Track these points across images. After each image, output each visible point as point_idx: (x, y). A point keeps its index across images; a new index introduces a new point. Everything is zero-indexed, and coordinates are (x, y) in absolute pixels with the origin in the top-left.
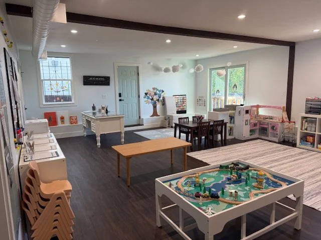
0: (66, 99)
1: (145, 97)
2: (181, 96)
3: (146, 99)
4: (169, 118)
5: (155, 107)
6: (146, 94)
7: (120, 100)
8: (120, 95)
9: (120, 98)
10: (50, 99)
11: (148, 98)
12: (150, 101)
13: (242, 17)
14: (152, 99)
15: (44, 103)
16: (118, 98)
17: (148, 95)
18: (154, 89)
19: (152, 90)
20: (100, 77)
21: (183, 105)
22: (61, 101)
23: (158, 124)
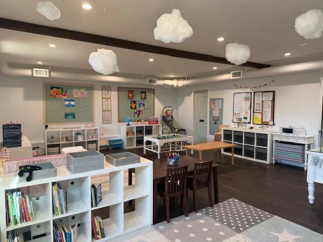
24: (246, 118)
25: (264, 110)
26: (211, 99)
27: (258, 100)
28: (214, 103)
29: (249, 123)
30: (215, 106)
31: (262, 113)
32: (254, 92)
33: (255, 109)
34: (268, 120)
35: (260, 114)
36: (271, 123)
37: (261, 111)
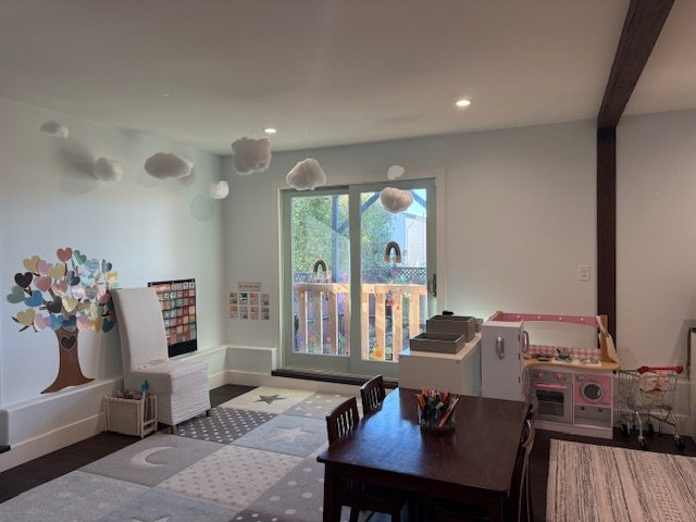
1: (12, 299)
2: (175, 287)
3: (22, 307)
4: (146, 386)
5: (68, 342)
6: (23, 280)
11: (35, 300)
12: (46, 313)
14: (55, 307)
17: (33, 286)
18: (64, 254)
19: (54, 260)
21: (186, 320)
23: (87, 425)
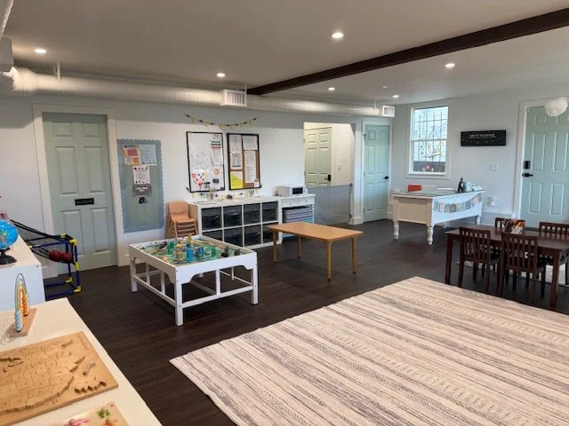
0: (439, 167)
7: (527, 175)
8: (527, 165)
9: (527, 171)
10: (418, 166)
13: (338, 35)
15: (411, 171)
16: (522, 171)
20: (487, 132)
22: (430, 171)
24: (216, 181)
25: (246, 165)
26: (121, 143)
27: (236, 149)
28: (132, 153)
29: (223, 189)
30: (136, 160)
31: (243, 170)
32: (228, 135)
33: (232, 165)
34: (253, 181)
35: (241, 173)
36: (257, 185)
37: (241, 168)
